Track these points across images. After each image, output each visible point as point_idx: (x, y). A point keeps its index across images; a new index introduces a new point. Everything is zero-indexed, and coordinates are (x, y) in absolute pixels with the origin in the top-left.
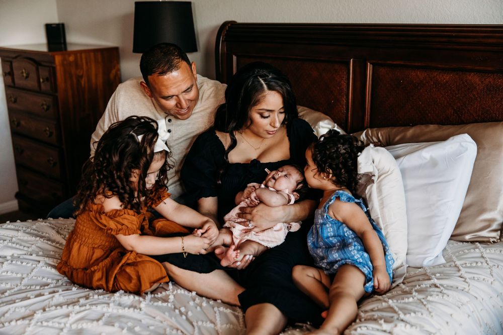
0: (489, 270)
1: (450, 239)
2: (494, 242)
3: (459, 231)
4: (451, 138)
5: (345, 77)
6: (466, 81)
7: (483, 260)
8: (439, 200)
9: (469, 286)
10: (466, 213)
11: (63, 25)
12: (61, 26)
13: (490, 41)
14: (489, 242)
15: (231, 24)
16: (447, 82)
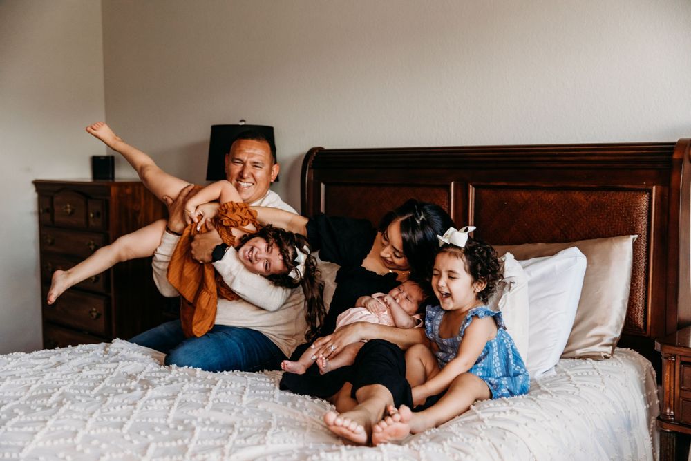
0: (600, 379)
1: (561, 358)
2: (606, 357)
3: (570, 348)
4: (561, 252)
5: (446, 201)
6: (572, 199)
7: (594, 371)
8: (551, 313)
9: (579, 390)
10: (578, 329)
11: (113, 157)
12: (110, 159)
13: (593, 158)
14: (600, 356)
15: (319, 151)
16: (552, 201)
